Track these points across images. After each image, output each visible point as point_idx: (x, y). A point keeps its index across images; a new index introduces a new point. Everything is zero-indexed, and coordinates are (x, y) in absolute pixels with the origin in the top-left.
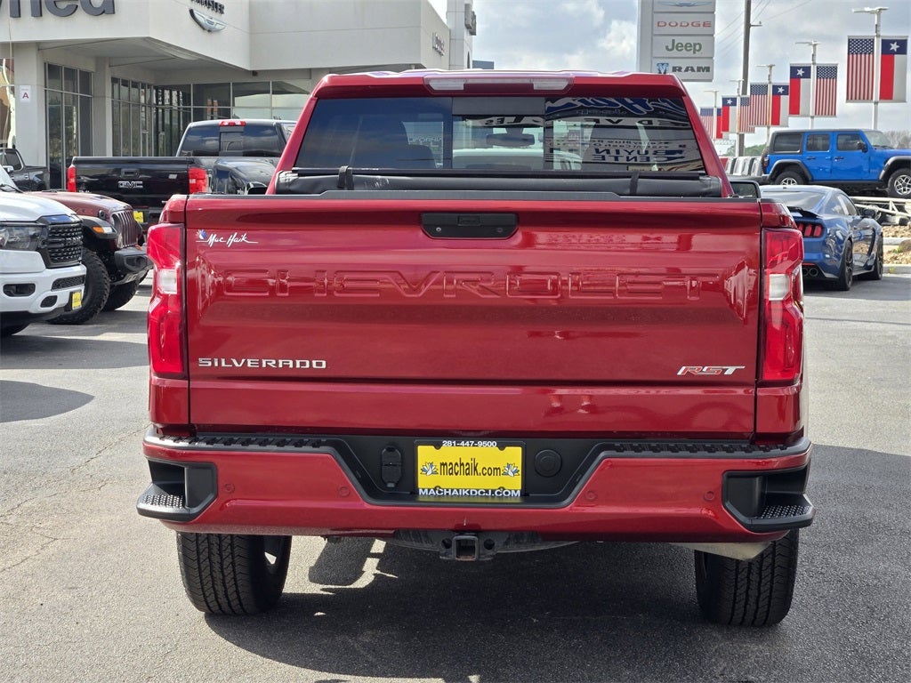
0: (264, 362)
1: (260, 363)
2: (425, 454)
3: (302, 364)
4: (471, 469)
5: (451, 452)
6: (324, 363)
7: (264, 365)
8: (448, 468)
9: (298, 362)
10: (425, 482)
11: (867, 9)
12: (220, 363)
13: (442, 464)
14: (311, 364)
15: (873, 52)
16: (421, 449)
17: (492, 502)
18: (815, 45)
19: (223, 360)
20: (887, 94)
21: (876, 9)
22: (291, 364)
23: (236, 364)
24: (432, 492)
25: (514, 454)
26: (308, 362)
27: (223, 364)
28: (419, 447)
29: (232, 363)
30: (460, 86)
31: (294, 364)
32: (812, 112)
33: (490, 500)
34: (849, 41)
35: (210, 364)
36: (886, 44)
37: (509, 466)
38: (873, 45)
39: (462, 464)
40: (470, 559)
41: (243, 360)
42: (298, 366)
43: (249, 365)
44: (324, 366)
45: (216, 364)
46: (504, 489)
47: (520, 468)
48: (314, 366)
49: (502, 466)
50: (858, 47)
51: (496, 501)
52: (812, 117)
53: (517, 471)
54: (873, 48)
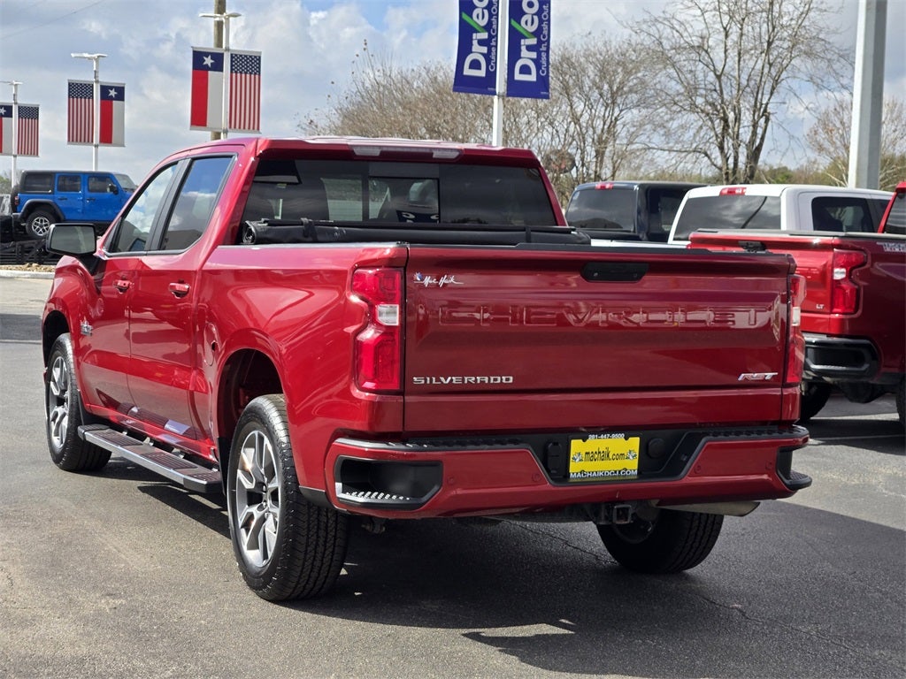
0: (466, 378)
1: (463, 380)
2: (576, 446)
3: (495, 380)
4: (605, 456)
5: (595, 443)
6: (511, 378)
7: (466, 382)
8: (590, 456)
9: (492, 378)
10: (574, 468)
11: (86, 55)
12: (431, 380)
13: (587, 453)
14: (502, 379)
15: (93, 96)
16: (573, 442)
17: (618, 480)
18: (16, 85)
19: (434, 378)
20: (106, 138)
21: (96, 55)
22: (486, 379)
23: (444, 382)
24: (579, 475)
25: (635, 442)
26: (499, 378)
27: (434, 382)
28: (573, 441)
29: (440, 381)
30: (377, 152)
31: (489, 380)
32: (14, 151)
33: (617, 478)
34: (70, 85)
35: (423, 382)
36: (105, 90)
37: (630, 452)
38: (93, 90)
39: (599, 453)
40: (624, 523)
41: (449, 378)
42: (492, 381)
43: (454, 382)
44: (511, 381)
45: (428, 382)
46: (626, 470)
47: (637, 454)
48: (504, 381)
49: (626, 452)
50: (78, 91)
51: (621, 478)
52: (15, 156)
53: (635, 455)
54: (92, 93)
